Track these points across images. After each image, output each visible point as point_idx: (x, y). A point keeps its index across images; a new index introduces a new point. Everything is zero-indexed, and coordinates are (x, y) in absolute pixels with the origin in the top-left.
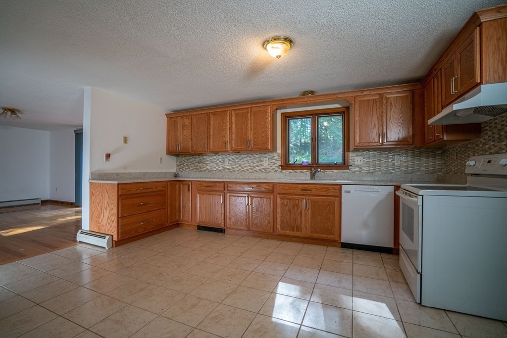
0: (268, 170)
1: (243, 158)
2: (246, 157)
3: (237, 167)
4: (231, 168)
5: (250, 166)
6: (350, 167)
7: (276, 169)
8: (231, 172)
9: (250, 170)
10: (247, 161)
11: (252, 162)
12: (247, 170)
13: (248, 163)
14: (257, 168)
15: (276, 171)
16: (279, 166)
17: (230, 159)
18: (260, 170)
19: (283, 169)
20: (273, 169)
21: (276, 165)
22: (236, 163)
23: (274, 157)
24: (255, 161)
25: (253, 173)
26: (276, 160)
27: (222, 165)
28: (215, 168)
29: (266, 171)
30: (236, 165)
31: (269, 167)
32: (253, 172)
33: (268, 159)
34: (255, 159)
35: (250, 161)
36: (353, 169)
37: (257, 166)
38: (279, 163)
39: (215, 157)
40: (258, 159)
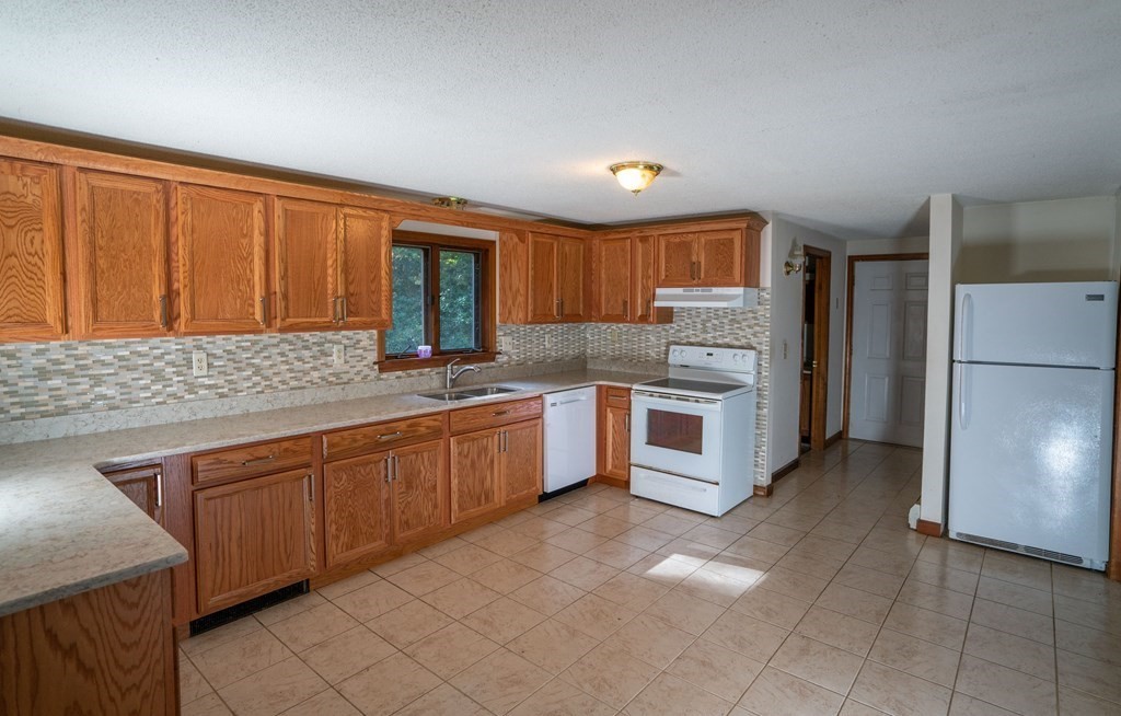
0: (345, 378)
1: (266, 347)
2: (277, 345)
3: (248, 378)
4: (221, 382)
5: (291, 371)
6: (498, 356)
7: (366, 371)
8: (222, 396)
9: (293, 383)
10: (282, 354)
11: (299, 359)
12: (283, 382)
13: (287, 362)
14: (315, 374)
15: (366, 377)
16: (375, 363)
17: (219, 352)
18: (323, 378)
19: (382, 370)
20: (358, 373)
21: (365, 363)
22: (243, 365)
23: (359, 341)
24: (306, 353)
25: (306, 392)
26: (365, 349)
27: (179, 374)
28: (145, 388)
29: (339, 381)
30: (239, 369)
31: (346, 368)
32: (304, 388)
33: (345, 347)
34: (306, 348)
35: (292, 355)
36: (501, 359)
37: (315, 369)
38: (373, 356)
39: (143, 348)
40: (316, 349)
